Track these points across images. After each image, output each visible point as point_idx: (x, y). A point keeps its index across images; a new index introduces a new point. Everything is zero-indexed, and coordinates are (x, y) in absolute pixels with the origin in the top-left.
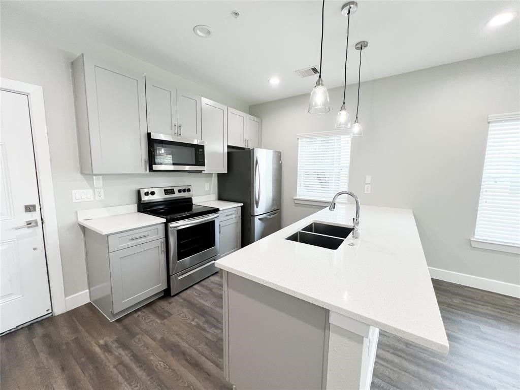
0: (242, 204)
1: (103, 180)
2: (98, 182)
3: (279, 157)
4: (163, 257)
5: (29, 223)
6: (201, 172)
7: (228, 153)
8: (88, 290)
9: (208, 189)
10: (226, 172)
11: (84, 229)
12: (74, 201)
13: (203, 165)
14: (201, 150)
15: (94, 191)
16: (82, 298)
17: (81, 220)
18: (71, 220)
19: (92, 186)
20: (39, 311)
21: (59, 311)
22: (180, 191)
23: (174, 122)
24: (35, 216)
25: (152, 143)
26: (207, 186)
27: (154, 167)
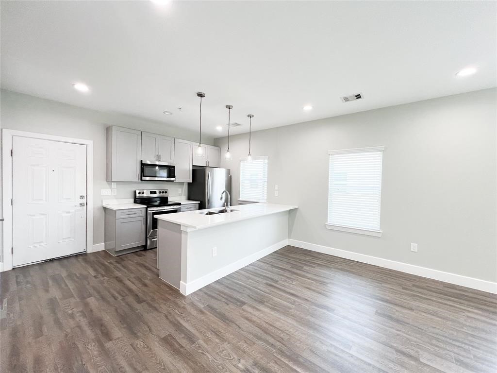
0: (199, 202)
1: (117, 184)
2: (114, 185)
3: (229, 172)
4: (144, 227)
5: (81, 204)
6: (173, 181)
7: (193, 170)
8: (104, 243)
9: (180, 192)
10: (191, 182)
11: (105, 209)
12: (102, 195)
13: (174, 177)
14: (173, 169)
15: (112, 191)
16: (101, 247)
17: (105, 205)
18: (99, 205)
19: (111, 188)
20: (81, 250)
21: (89, 252)
22: (160, 192)
23: (157, 154)
24: (84, 201)
25: (143, 166)
26: (180, 191)
27: (143, 178)
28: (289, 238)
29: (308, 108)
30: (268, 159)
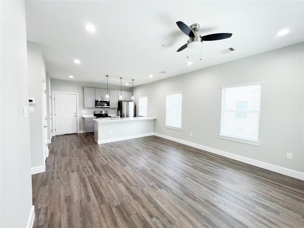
1: (87, 109)
3: (135, 103)
6: (109, 107)
7: (118, 102)
10: (118, 108)
11: (83, 118)
12: (82, 113)
13: (109, 105)
14: (109, 102)
16: (82, 132)
17: (83, 116)
18: (81, 116)
19: (85, 110)
20: (75, 132)
21: (78, 133)
22: (104, 112)
23: (102, 96)
24: (76, 115)
25: (96, 102)
26: (114, 111)
27: (96, 106)
28: (154, 132)
29: (151, 76)
30: (148, 97)
